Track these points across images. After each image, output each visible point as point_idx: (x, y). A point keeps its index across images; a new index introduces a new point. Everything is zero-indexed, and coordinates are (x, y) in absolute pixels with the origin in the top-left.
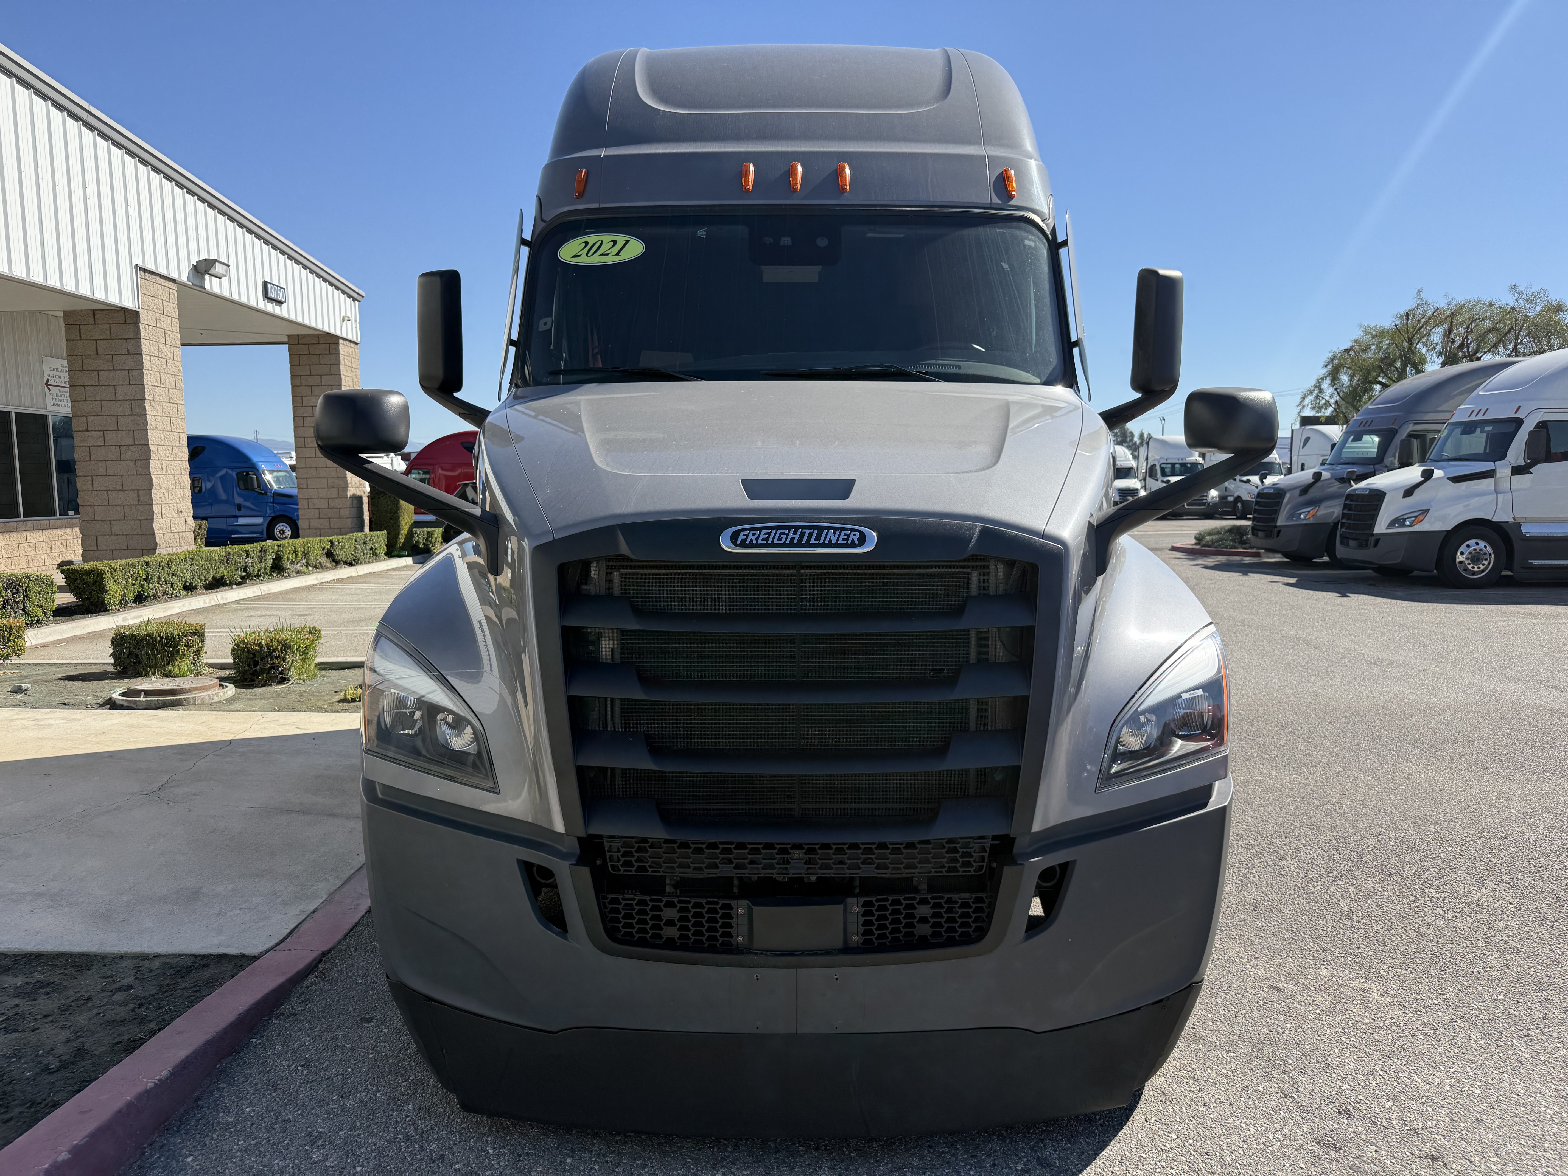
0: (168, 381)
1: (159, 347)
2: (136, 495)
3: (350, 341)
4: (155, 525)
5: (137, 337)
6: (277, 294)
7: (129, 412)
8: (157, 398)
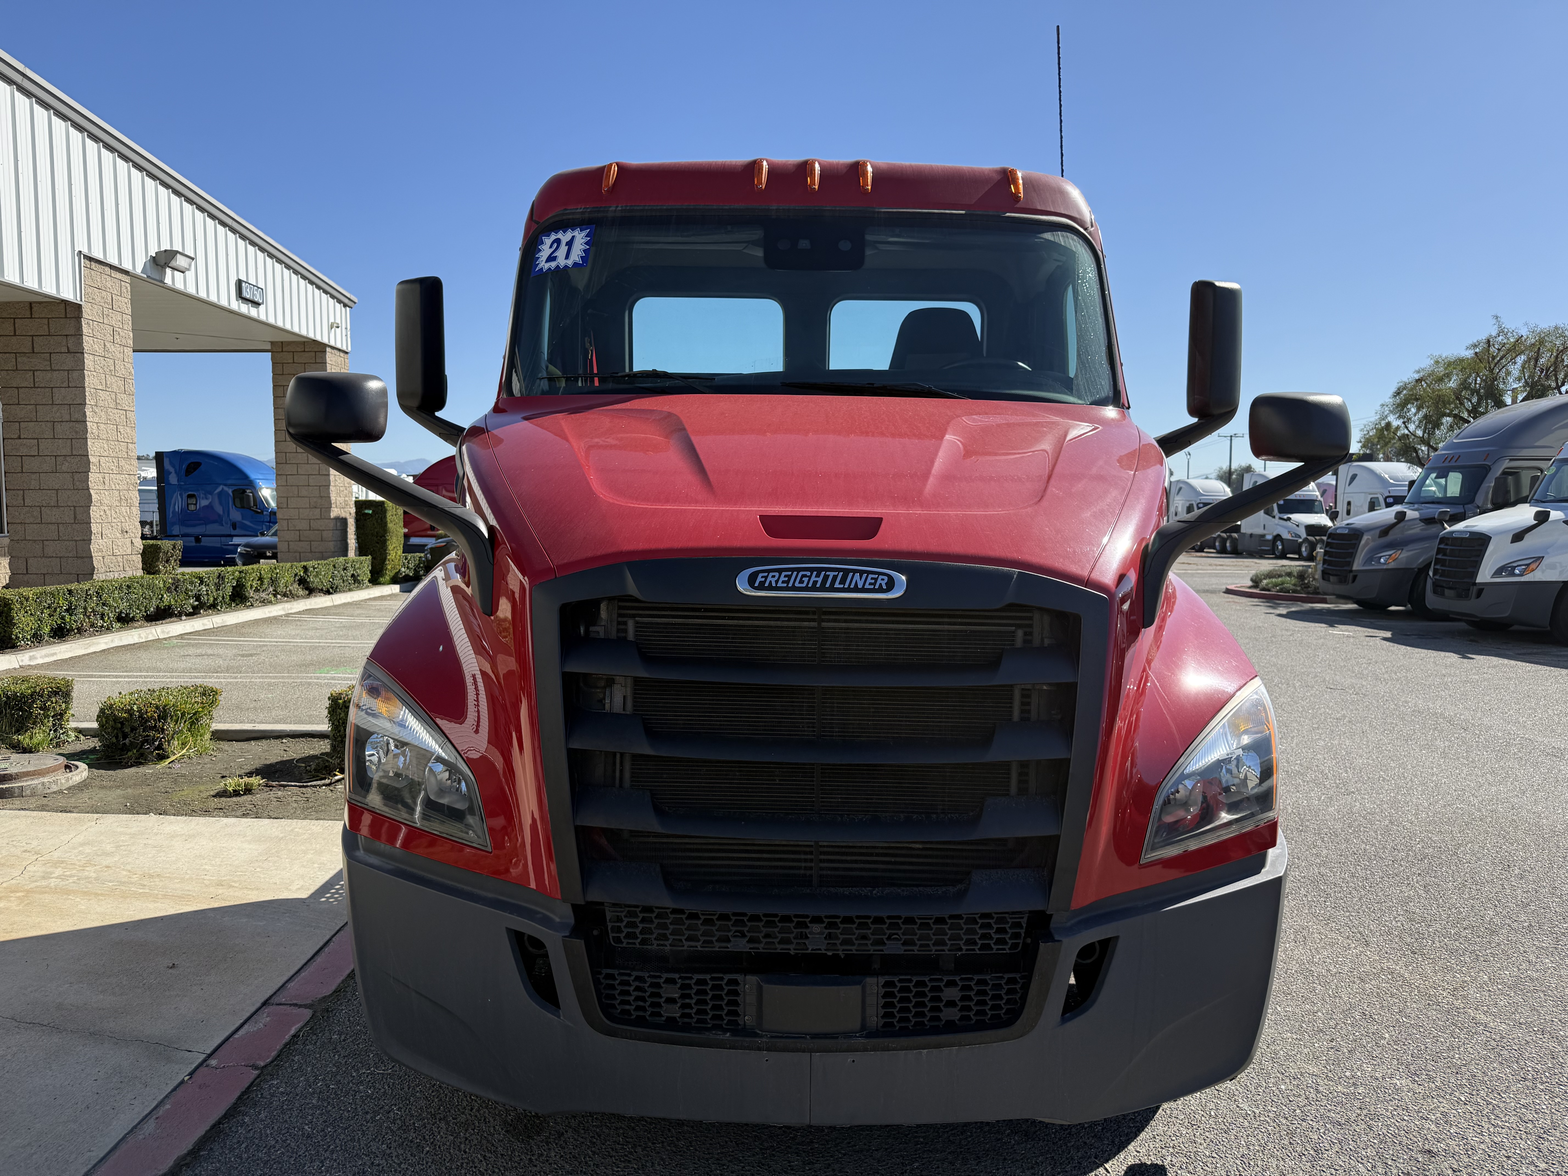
0: (116, 384)
1: (105, 345)
2: (72, 513)
3: (339, 350)
4: (93, 547)
5: (79, 334)
6: (254, 295)
7: (67, 418)
8: (101, 403)
